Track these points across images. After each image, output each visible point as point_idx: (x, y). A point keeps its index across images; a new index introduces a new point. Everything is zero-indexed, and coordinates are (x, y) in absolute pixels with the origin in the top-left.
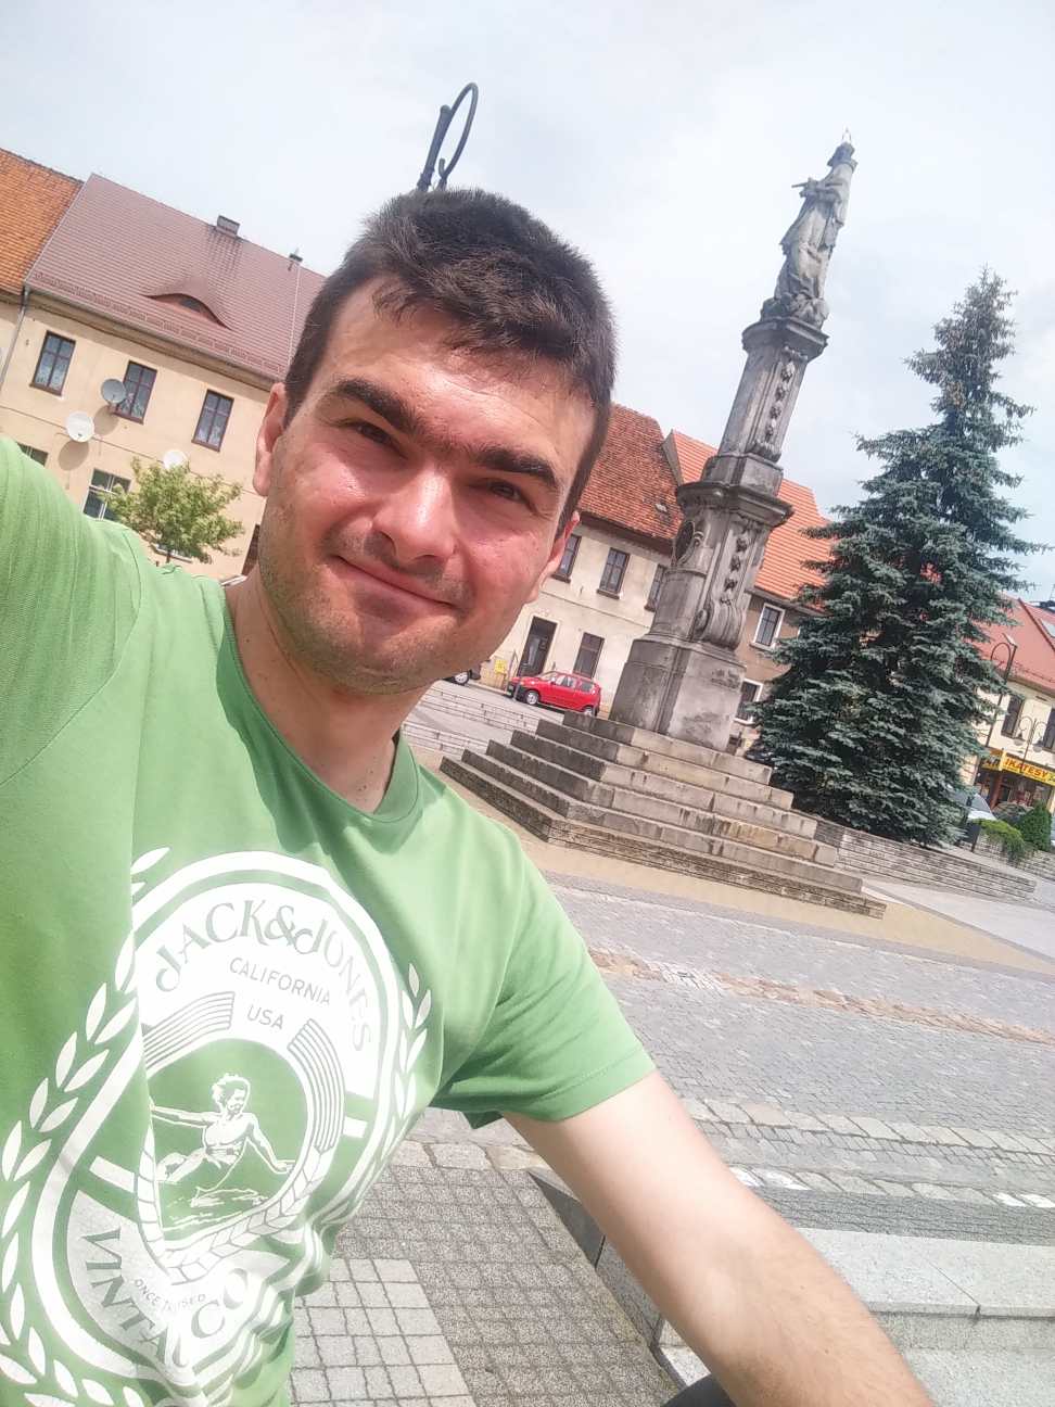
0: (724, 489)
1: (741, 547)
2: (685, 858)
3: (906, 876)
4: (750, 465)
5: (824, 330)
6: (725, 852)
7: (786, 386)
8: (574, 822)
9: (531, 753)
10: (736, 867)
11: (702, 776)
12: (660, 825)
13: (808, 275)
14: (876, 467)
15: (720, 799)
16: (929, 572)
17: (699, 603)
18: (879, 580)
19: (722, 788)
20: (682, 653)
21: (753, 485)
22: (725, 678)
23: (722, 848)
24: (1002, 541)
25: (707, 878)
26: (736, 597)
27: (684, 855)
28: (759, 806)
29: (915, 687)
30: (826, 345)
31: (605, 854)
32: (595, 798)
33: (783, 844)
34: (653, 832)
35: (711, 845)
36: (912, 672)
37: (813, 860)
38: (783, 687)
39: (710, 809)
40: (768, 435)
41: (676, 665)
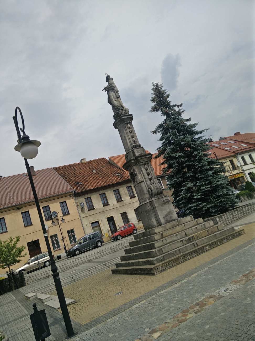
0: (133, 159)
1: (147, 170)
2: (191, 253)
3: (237, 218)
4: (135, 151)
5: (130, 113)
6: (198, 244)
7: (131, 130)
8: (158, 264)
9: (133, 253)
10: (204, 246)
11: (178, 228)
12: (178, 249)
13: (118, 105)
14: (159, 135)
15: (187, 231)
16: (187, 149)
17: (146, 188)
18: (178, 158)
19: (184, 228)
20: (151, 203)
21: (139, 155)
22: (165, 201)
23: (197, 244)
24: (197, 133)
25: (200, 254)
26: (154, 181)
27: (190, 252)
28: (197, 226)
29: (204, 175)
30: (133, 116)
31: (171, 267)
32: (158, 254)
33: (209, 232)
34: (178, 252)
35: (193, 244)
36: (201, 172)
37: (219, 231)
38: (176, 194)
39: (186, 236)
40: (134, 142)
41: (152, 206)
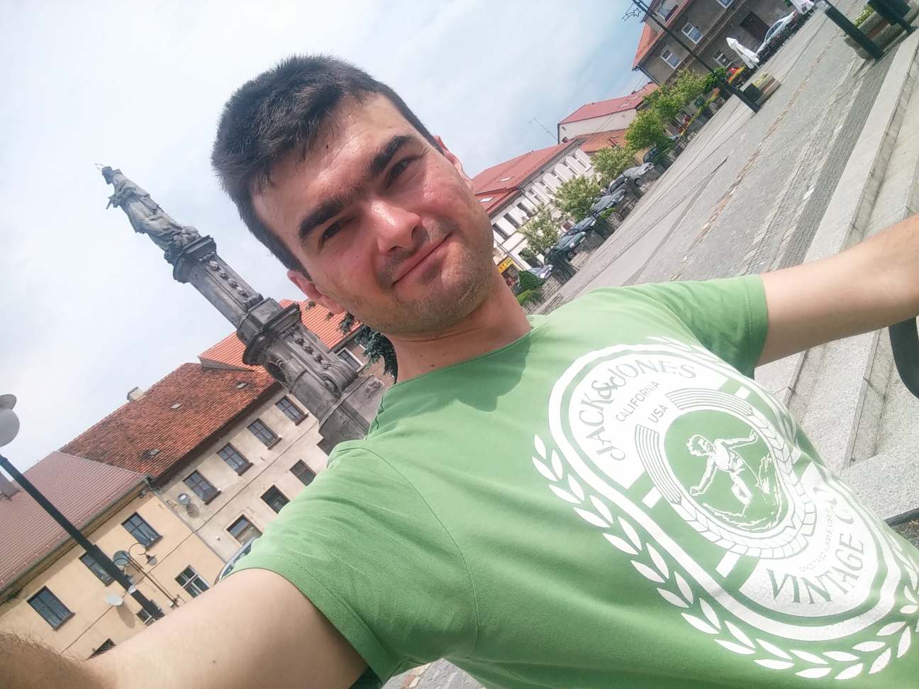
0: (261, 334)
1: (301, 343)
4: (256, 314)
7: (222, 271)
13: (166, 227)
17: (319, 382)
21: (269, 318)
22: (372, 389)
26: (328, 360)
30: (212, 239)
40: (245, 295)
41: (348, 413)
